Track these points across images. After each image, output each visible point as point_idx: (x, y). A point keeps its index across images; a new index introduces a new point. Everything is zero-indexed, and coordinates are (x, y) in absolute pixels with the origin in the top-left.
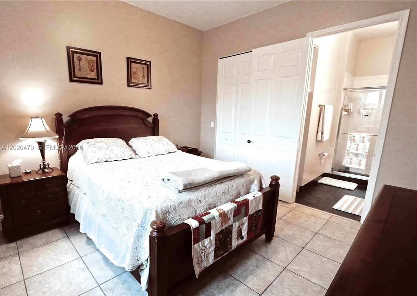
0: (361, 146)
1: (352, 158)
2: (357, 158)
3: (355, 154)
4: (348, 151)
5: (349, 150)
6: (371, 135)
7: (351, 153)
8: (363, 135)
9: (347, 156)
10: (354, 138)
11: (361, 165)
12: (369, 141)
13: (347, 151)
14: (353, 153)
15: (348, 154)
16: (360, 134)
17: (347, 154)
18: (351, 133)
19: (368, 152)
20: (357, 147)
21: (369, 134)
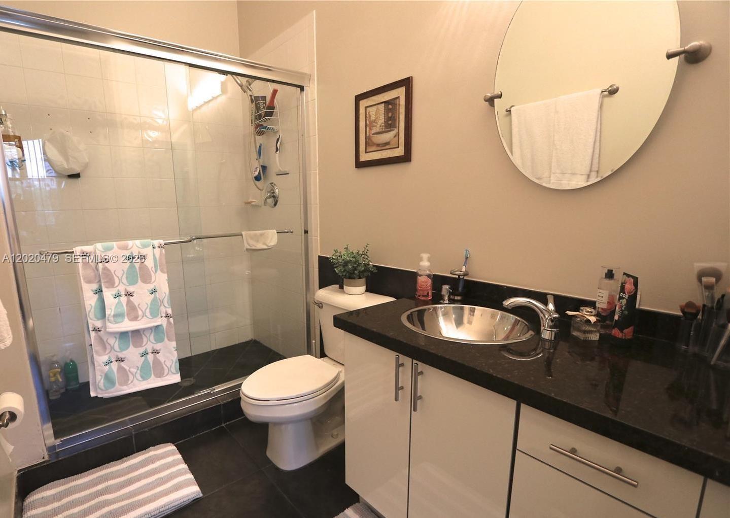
0: (142, 296)
1: (121, 355)
2: (141, 346)
3: (130, 334)
4: (97, 330)
5: (99, 324)
6: (162, 242)
7: (113, 334)
8: (135, 246)
9: (97, 352)
10: (105, 269)
11: (166, 371)
12: (162, 271)
13: (93, 334)
14: (118, 336)
15: (103, 343)
16: (125, 248)
17: (96, 347)
18: (87, 248)
19: (170, 311)
20: (129, 303)
21: (156, 243)
